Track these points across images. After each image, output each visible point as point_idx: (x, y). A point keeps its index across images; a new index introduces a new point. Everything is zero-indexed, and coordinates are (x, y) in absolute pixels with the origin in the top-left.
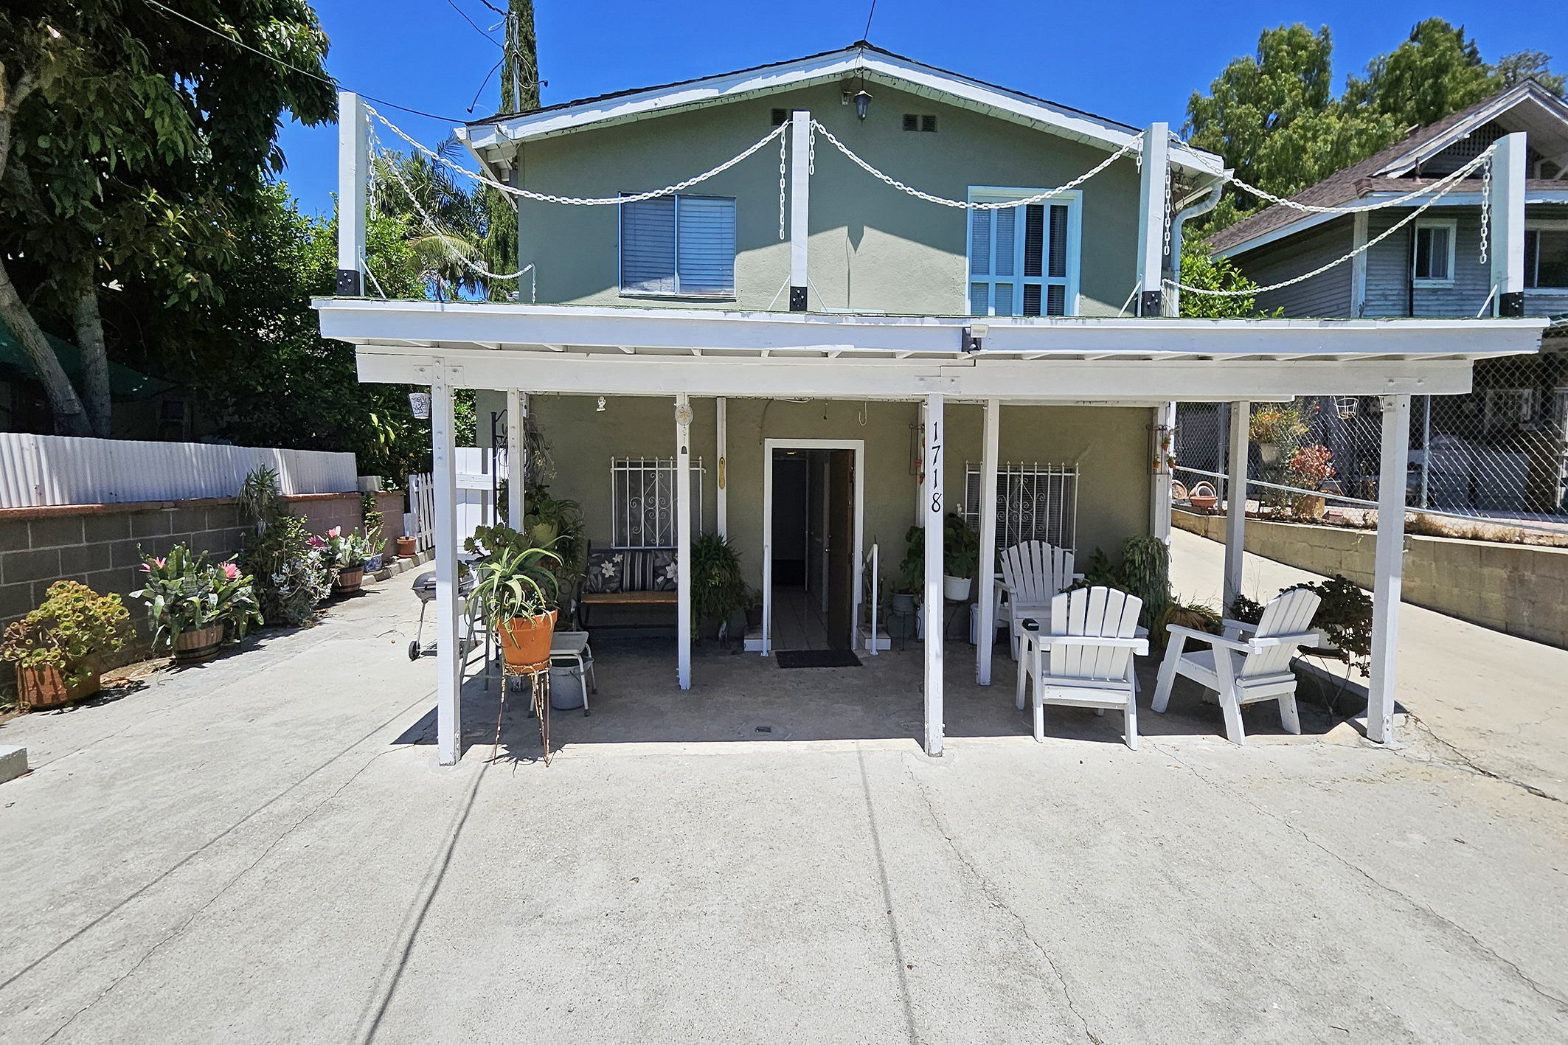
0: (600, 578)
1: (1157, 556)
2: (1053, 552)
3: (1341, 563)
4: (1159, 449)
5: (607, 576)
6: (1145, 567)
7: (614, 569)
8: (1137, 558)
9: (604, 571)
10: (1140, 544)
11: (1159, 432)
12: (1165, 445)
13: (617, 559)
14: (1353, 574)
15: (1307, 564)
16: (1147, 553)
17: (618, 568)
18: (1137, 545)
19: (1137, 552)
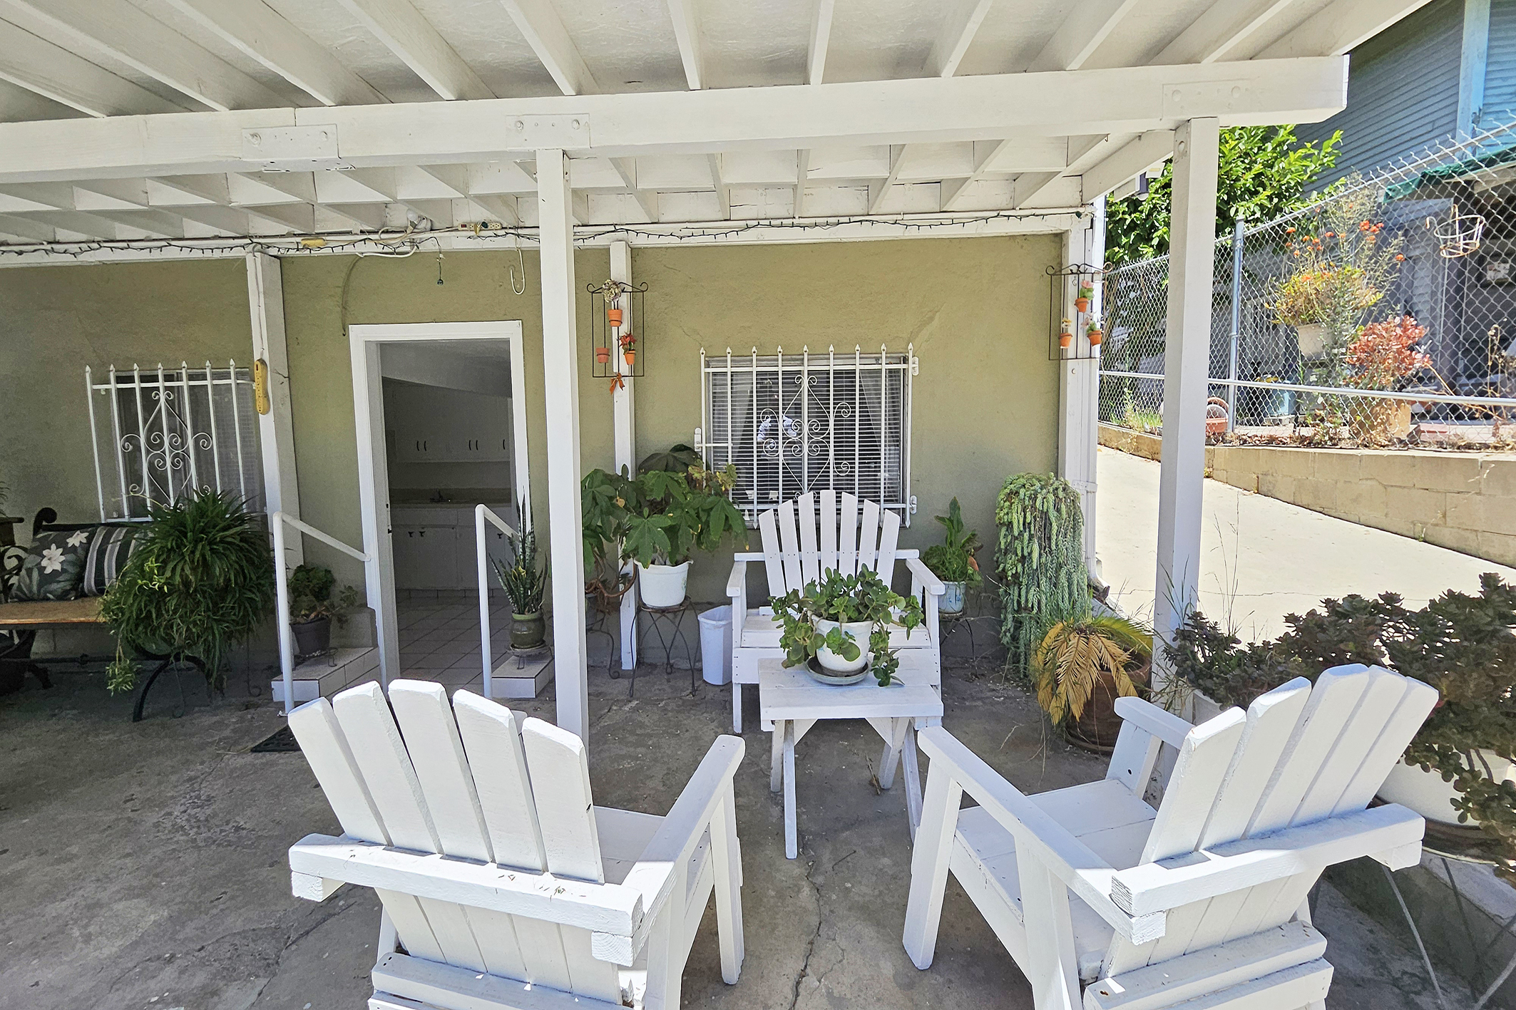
0: (35, 574)
1: (1053, 514)
2: (860, 512)
3: (1444, 516)
4: (1071, 310)
5: (48, 571)
6: (1031, 537)
7: (63, 558)
8: (1017, 519)
9: (44, 563)
10: (1022, 491)
11: (1071, 278)
12: (1082, 301)
13: (77, 539)
14: (1472, 536)
15: (1376, 516)
16: (1033, 506)
17: (71, 557)
18: (1017, 493)
19: (1017, 507)
